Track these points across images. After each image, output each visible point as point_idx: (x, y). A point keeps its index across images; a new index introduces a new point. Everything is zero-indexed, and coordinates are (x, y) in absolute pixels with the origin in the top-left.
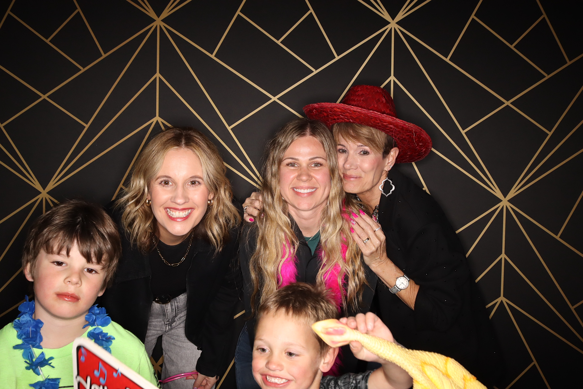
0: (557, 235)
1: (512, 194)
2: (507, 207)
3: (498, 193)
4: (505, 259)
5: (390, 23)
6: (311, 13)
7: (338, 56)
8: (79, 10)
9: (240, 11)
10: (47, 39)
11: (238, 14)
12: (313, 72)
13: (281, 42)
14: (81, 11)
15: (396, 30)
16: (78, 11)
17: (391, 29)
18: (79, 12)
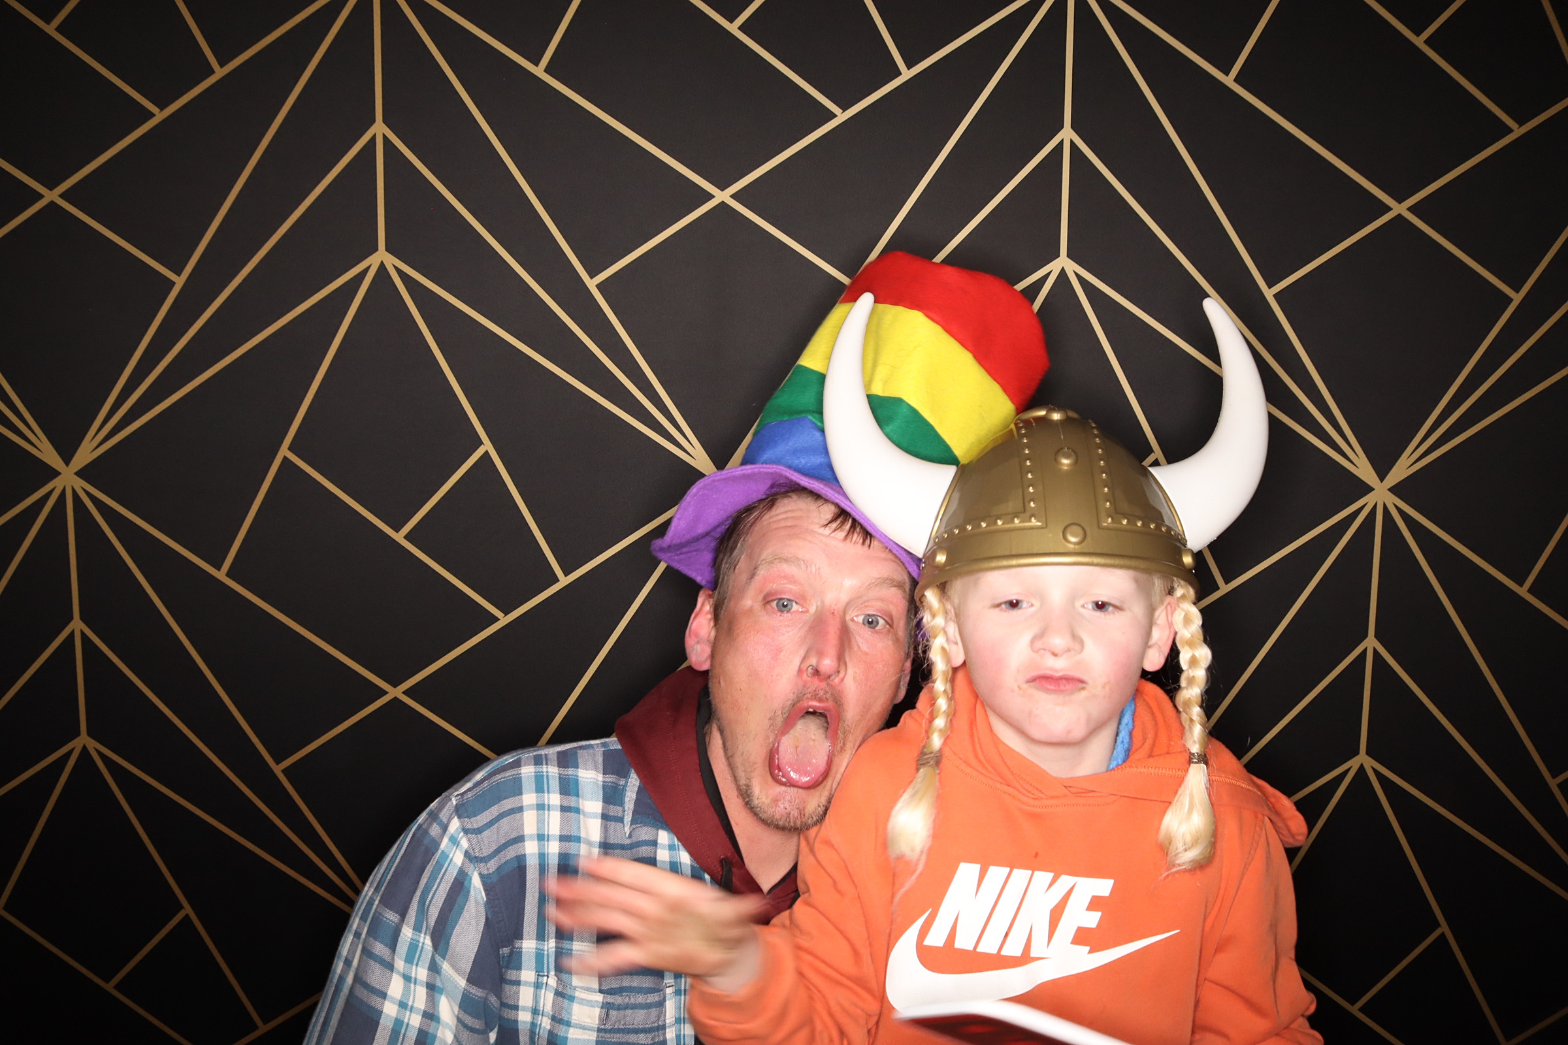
0: (1521, 585)
1: (1402, 470)
2: (1384, 504)
3: (1363, 469)
4: (1375, 651)
7: (909, 69)
10: (48, 22)
12: (836, 116)
13: (739, 28)
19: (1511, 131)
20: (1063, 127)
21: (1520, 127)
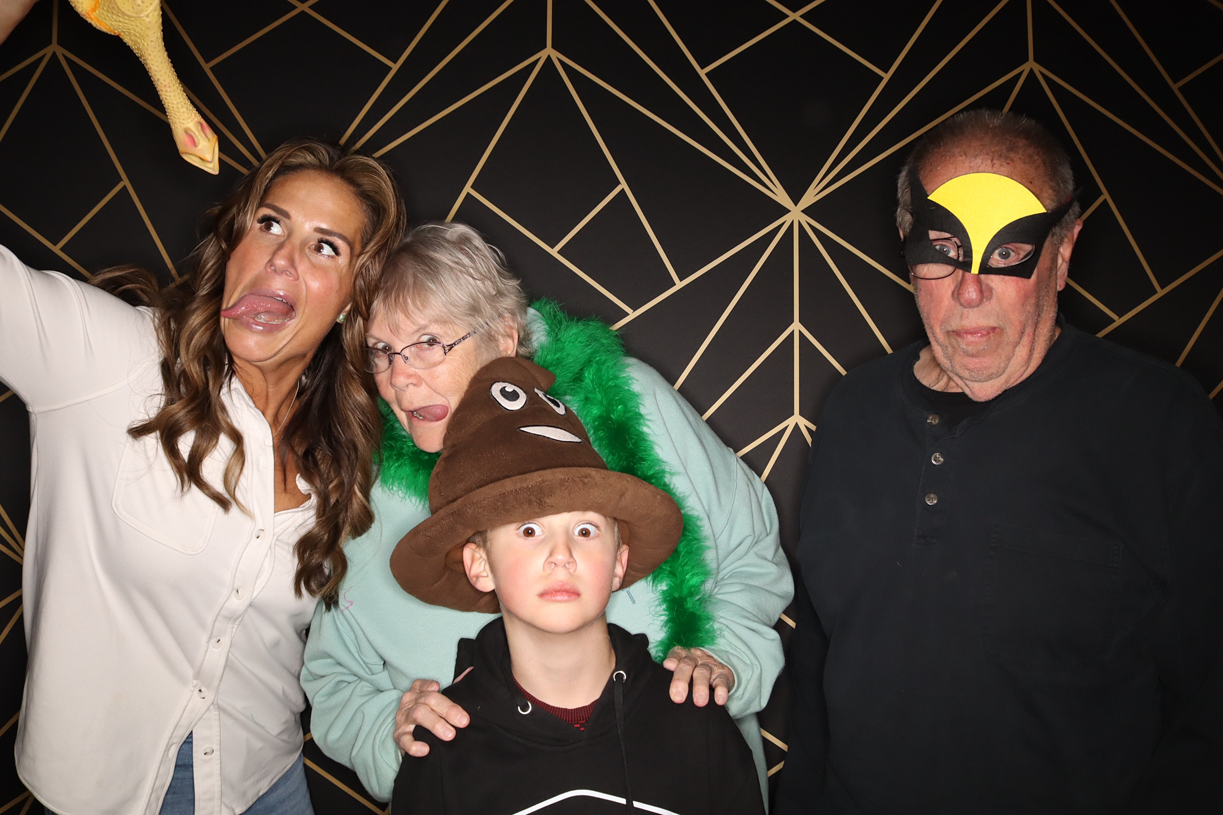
5: (790, 211)
6: (623, 189)
7: (681, 281)
8: (125, 182)
9: (472, 187)
10: (55, 244)
11: (468, 193)
12: (629, 314)
13: (558, 252)
14: (130, 185)
15: (803, 225)
16: (123, 185)
17: (792, 223)
18: (125, 187)
19: (1114, 321)
20: (793, 322)
21: (1120, 318)
